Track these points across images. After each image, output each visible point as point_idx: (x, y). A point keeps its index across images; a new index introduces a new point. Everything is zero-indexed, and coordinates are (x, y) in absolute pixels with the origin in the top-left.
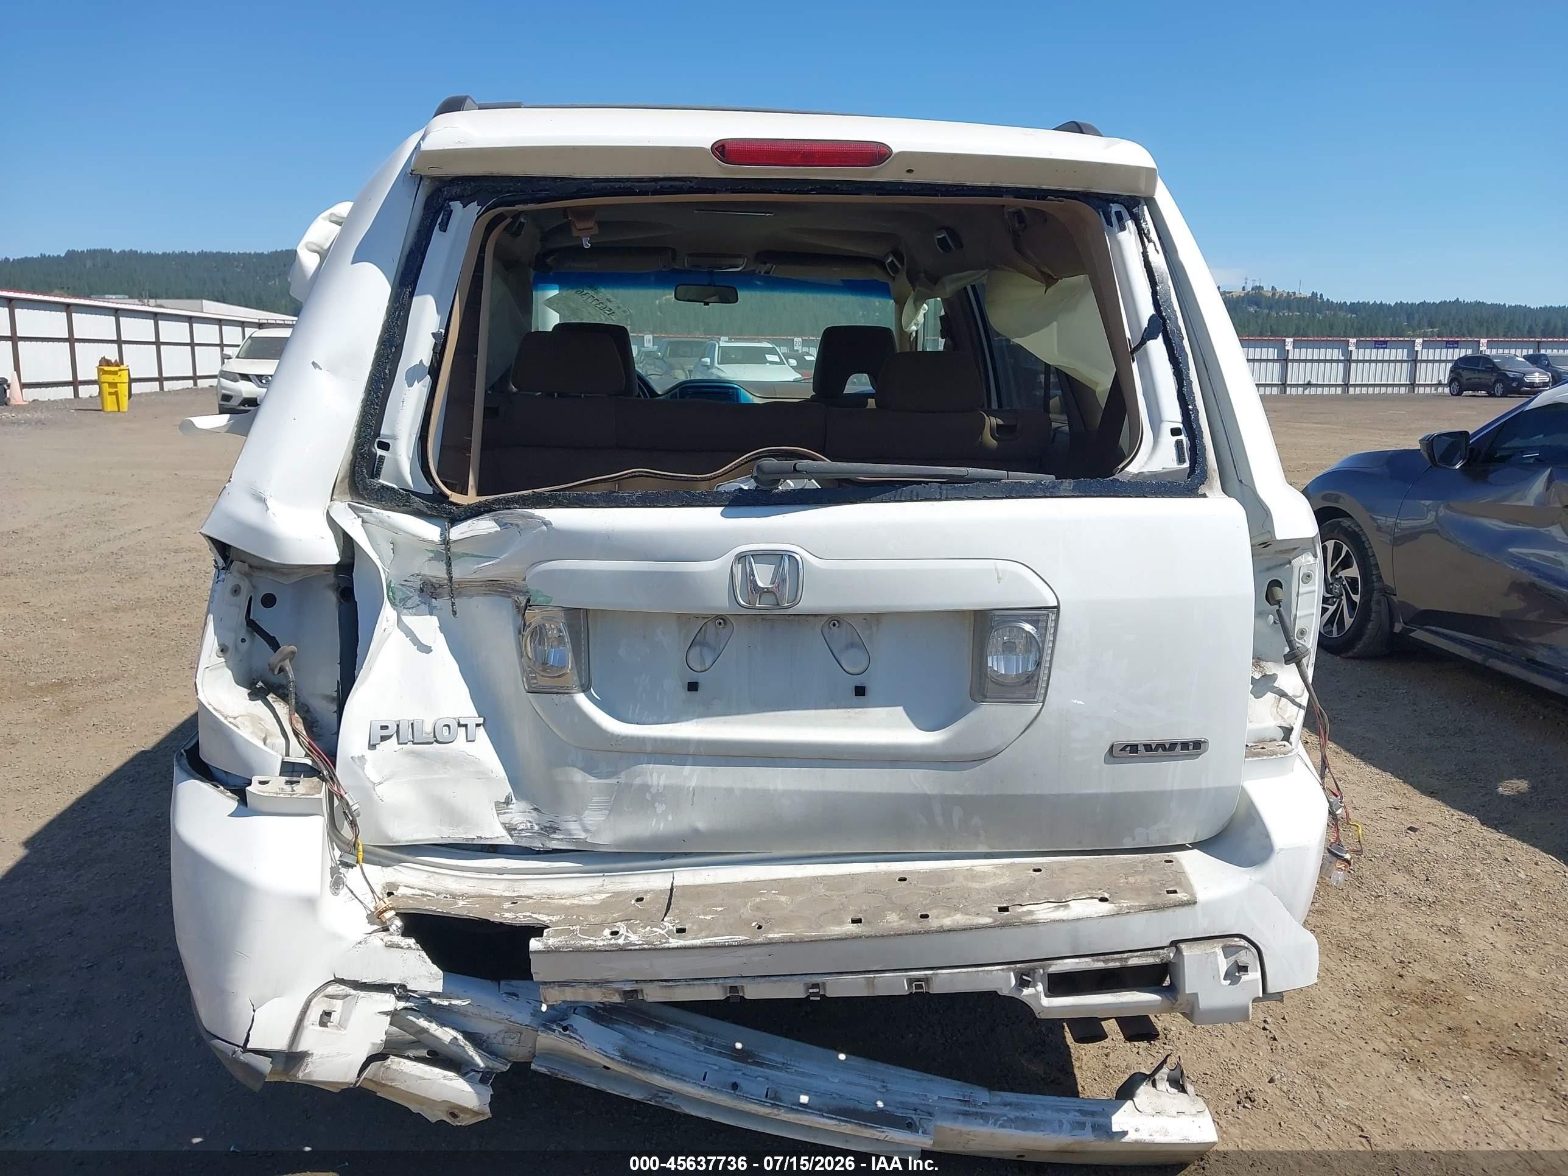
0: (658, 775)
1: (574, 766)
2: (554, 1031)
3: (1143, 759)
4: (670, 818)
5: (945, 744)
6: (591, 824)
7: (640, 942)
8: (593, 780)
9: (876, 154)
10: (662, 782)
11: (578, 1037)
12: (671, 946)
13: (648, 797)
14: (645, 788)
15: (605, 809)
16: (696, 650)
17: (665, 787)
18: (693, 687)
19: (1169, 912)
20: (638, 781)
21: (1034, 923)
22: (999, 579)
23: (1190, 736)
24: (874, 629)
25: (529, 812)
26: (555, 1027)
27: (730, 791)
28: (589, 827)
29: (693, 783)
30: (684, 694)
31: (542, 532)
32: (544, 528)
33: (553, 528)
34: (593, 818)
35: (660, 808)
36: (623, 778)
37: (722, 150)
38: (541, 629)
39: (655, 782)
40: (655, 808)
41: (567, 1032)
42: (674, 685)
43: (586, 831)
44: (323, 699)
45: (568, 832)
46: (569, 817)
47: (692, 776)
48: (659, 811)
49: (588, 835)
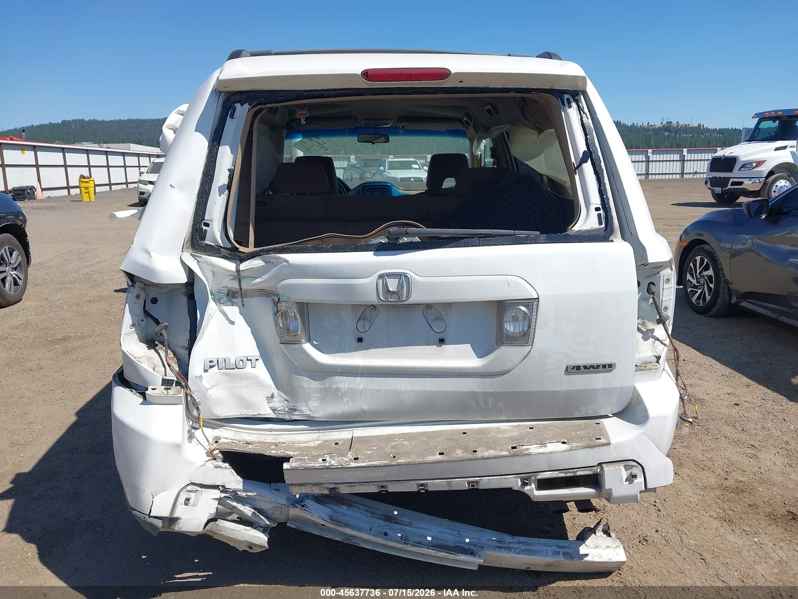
0: (344, 383)
2: (297, 507)
3: (583, 373)
4: (350, 404)
5: (484, 366)
6: (312, 407)
7: (337, 465)
9: (443, 74)
10: (346, 387)
11: (309, 510)
12: (351, 466)
13: (340, 394)
14: (338, 389)
15: (320, 400)
16: (361, 322)
17: (347, 389)
18: (360, 340)
19: (597, 449)
20: (334, 386)
21: (529, 455)
22: (508, 285)
23: (606, 361)
24: (448, 310)
25: (283, 402)
26: (298, 505)
27: (379, 391)
28: (312, 409)
29: (361, 387)
30: (356, 344)
31: (284, 266)
32: (285, 263)
33: (289, 264)
34: (313, 404)
35: (345, 400)
36: (327, 385)
37: (367, 74)
38: (286, 313)
39: (343, 387)
40: (343, 399)
41: (304, 508)
42: (351, 339)
43: (310, 410)
44: (182, 348)
45: (301, 411)
46: (301, 404)
47: (360, 383)
48: (345, 401)
49: (311, 413)
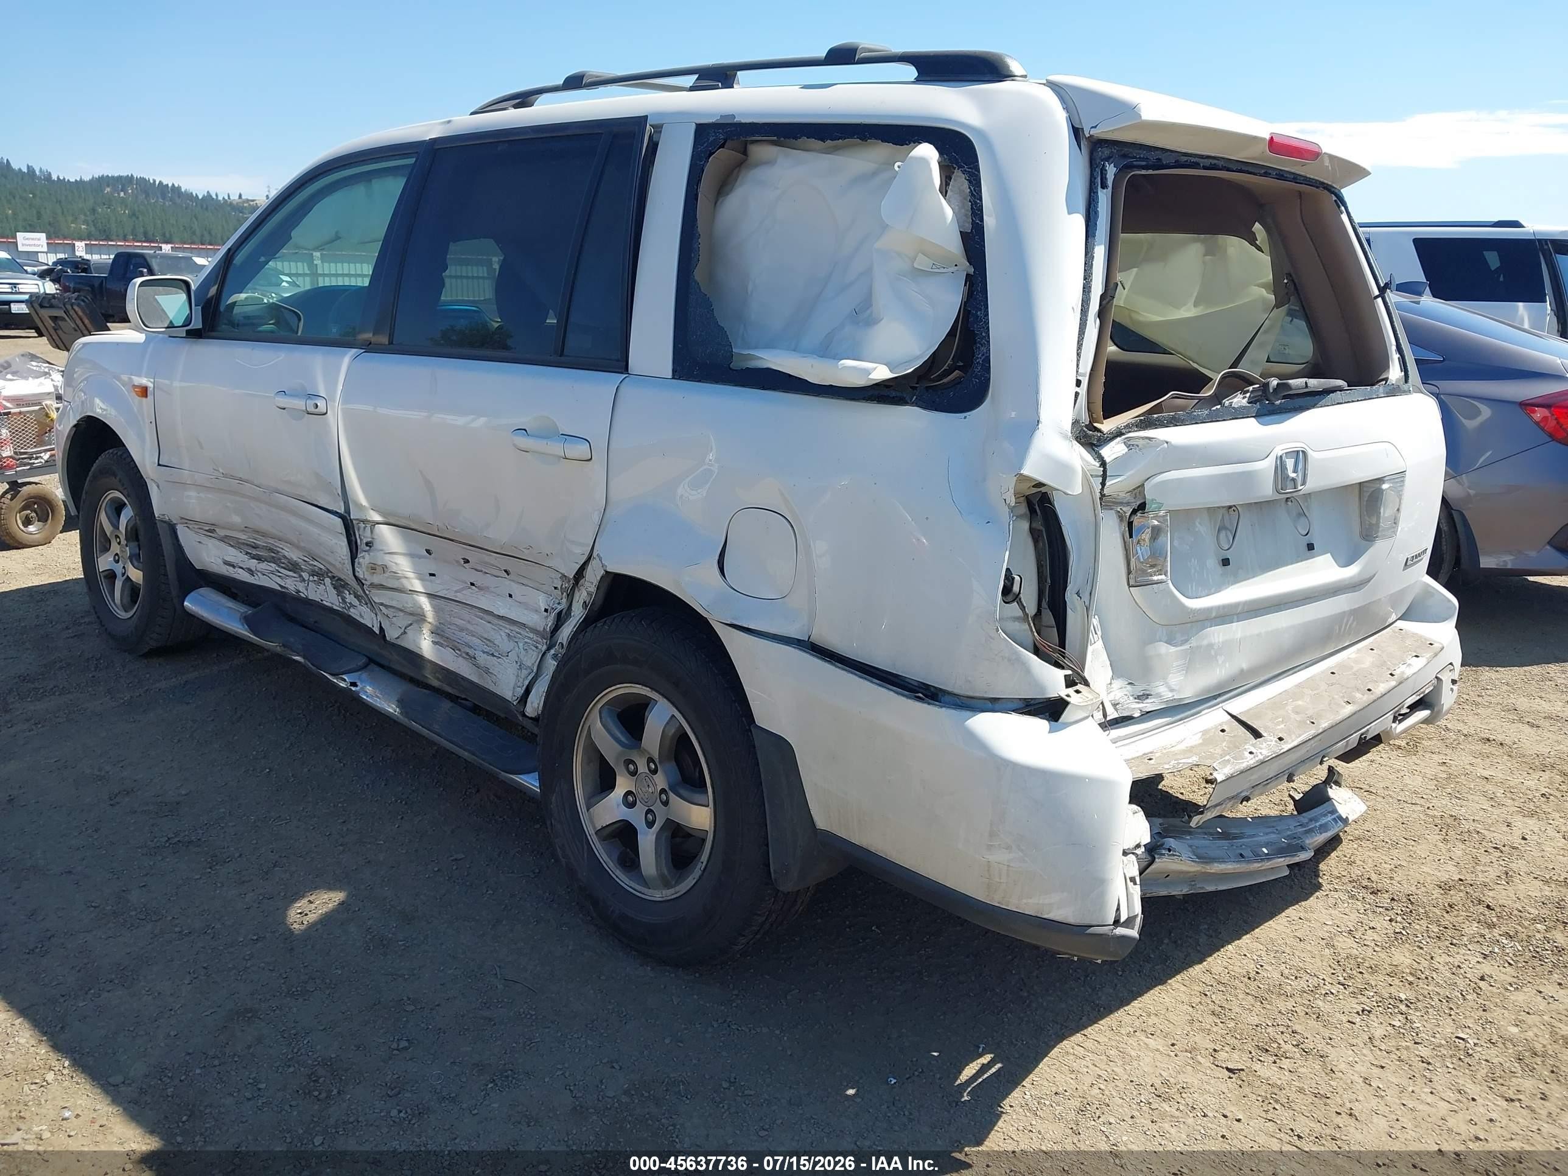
0: (1218, 634)
1: (1160, 641)
2: (1164, 854)
3: (1412, 565)
4: (1227, 665)
5: (1360, 573)
6: (1174, 685)
8: (1172, 649)
10: (1221, 640)
11: (1177, 854)
12: (1285, 750)
13: (1213, 653)
14: (1210, 646)
15: (1183, 670)
16: (1223, 534)
17: (1223, 642)
18: (1226, 562)
20: (1205, 642)
23: (1424, 547)
24: (1309, 500)
25: (1125, 687)
26: (1164, 852)
27: (1259, 635)
28: (1174, 687)
29: (1239, 635)
30: (1220, 569)
31: (1164, 448)
32: (1166, 444)
33: (1172, 445)
34: (1174, 679)
35: (1220, 659)
36: (1194, 642)
38: (1158, 530)
39: (1217, 641)
40: (1217, 661)
41: (1171, 852)
42: (1212, 563)
43: (1172, 690)
44: (1014, 621)
45: (1159, 695)
46: (1157, 683)
47: (1237, 630)
48: (1220, 662)
49: (1174, 693)
